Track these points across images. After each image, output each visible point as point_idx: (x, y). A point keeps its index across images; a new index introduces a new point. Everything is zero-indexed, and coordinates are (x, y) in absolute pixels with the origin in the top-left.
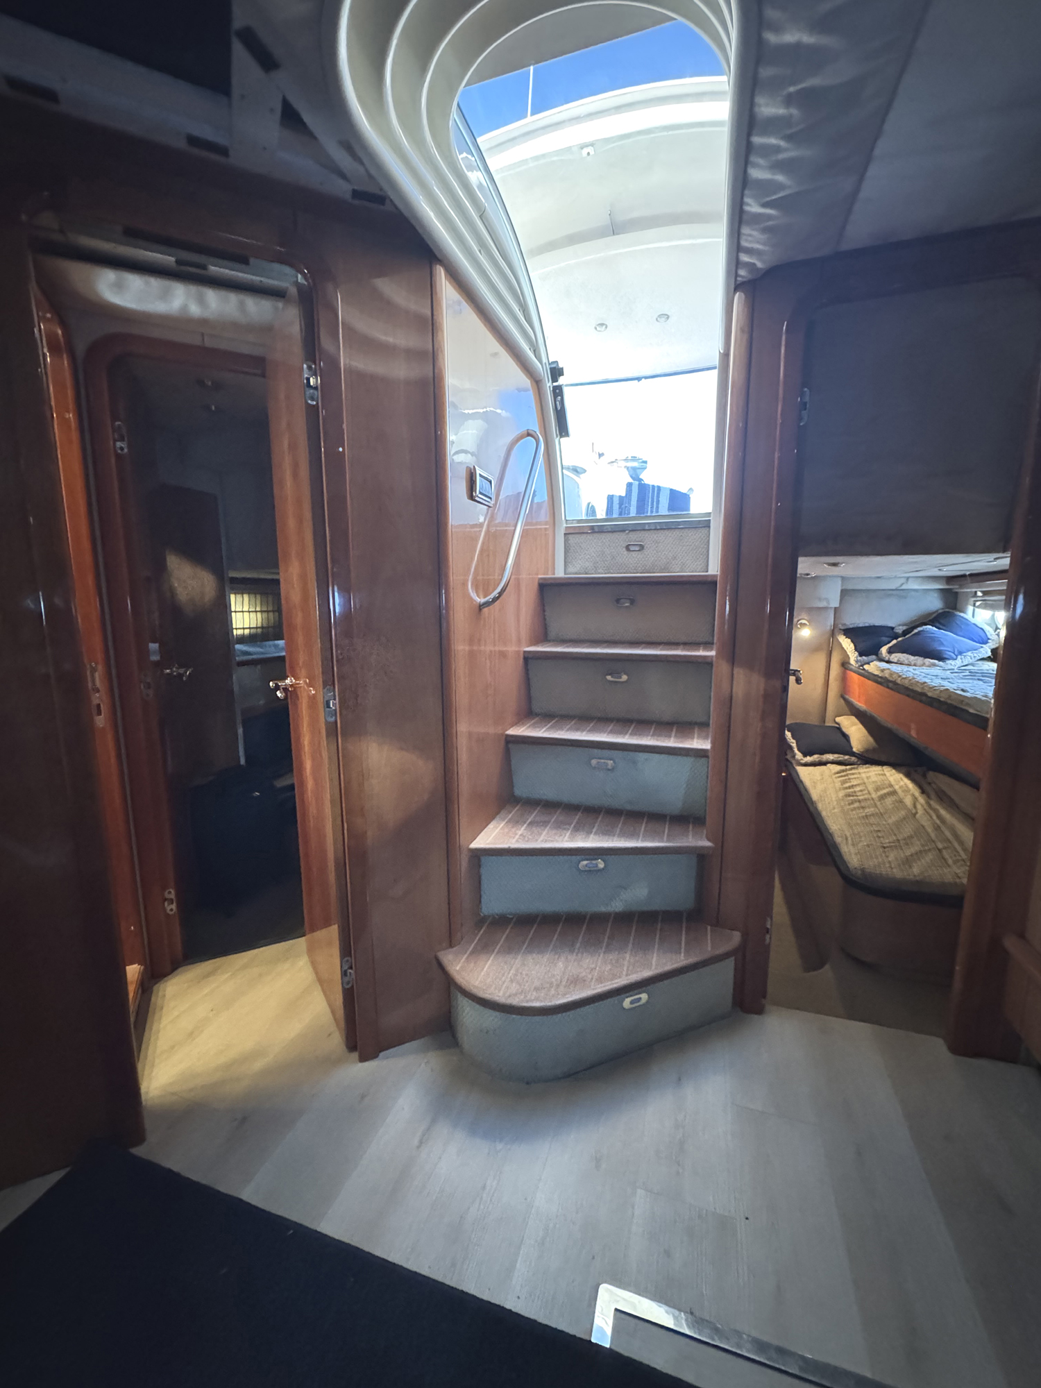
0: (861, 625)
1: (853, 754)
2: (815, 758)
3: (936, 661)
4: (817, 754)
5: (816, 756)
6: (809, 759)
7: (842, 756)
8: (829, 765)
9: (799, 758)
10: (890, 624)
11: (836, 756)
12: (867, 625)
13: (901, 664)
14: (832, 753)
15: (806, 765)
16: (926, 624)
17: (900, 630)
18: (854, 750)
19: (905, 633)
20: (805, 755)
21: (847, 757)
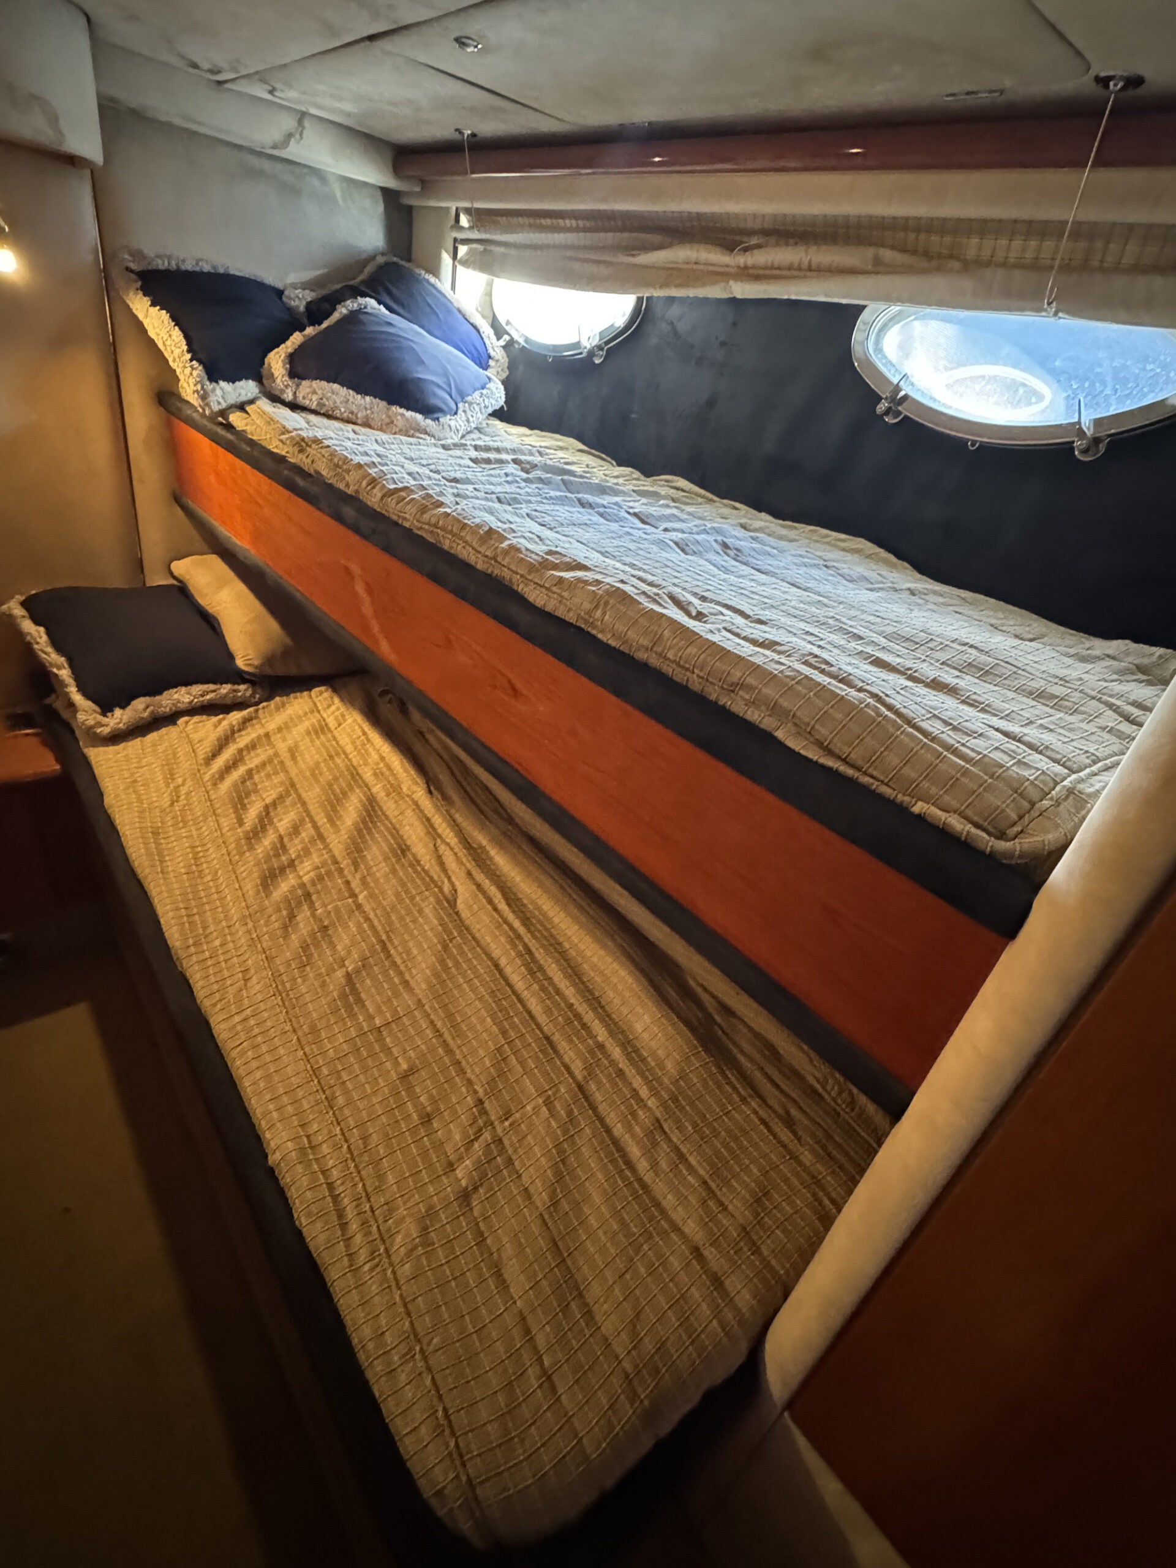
0: (188, 266)
1: (239, 677)
2: (140, 707)
3: (419, 417)
4: (144, 695)
5: (139, 704)
6: (119, 718)
7: (212, 687)
8: (182, 721)
9: (91, 722)
10: (271, 279)
11: (197, 689)
12: (207, 268)
13: (329, 417)
14: (186, 684)
15: (116, 738)
16: (356, 292)
17: (299, 300)
18: (240, 663)
19: (316, 312)
20: (106, 708)
21: (225, 689)
